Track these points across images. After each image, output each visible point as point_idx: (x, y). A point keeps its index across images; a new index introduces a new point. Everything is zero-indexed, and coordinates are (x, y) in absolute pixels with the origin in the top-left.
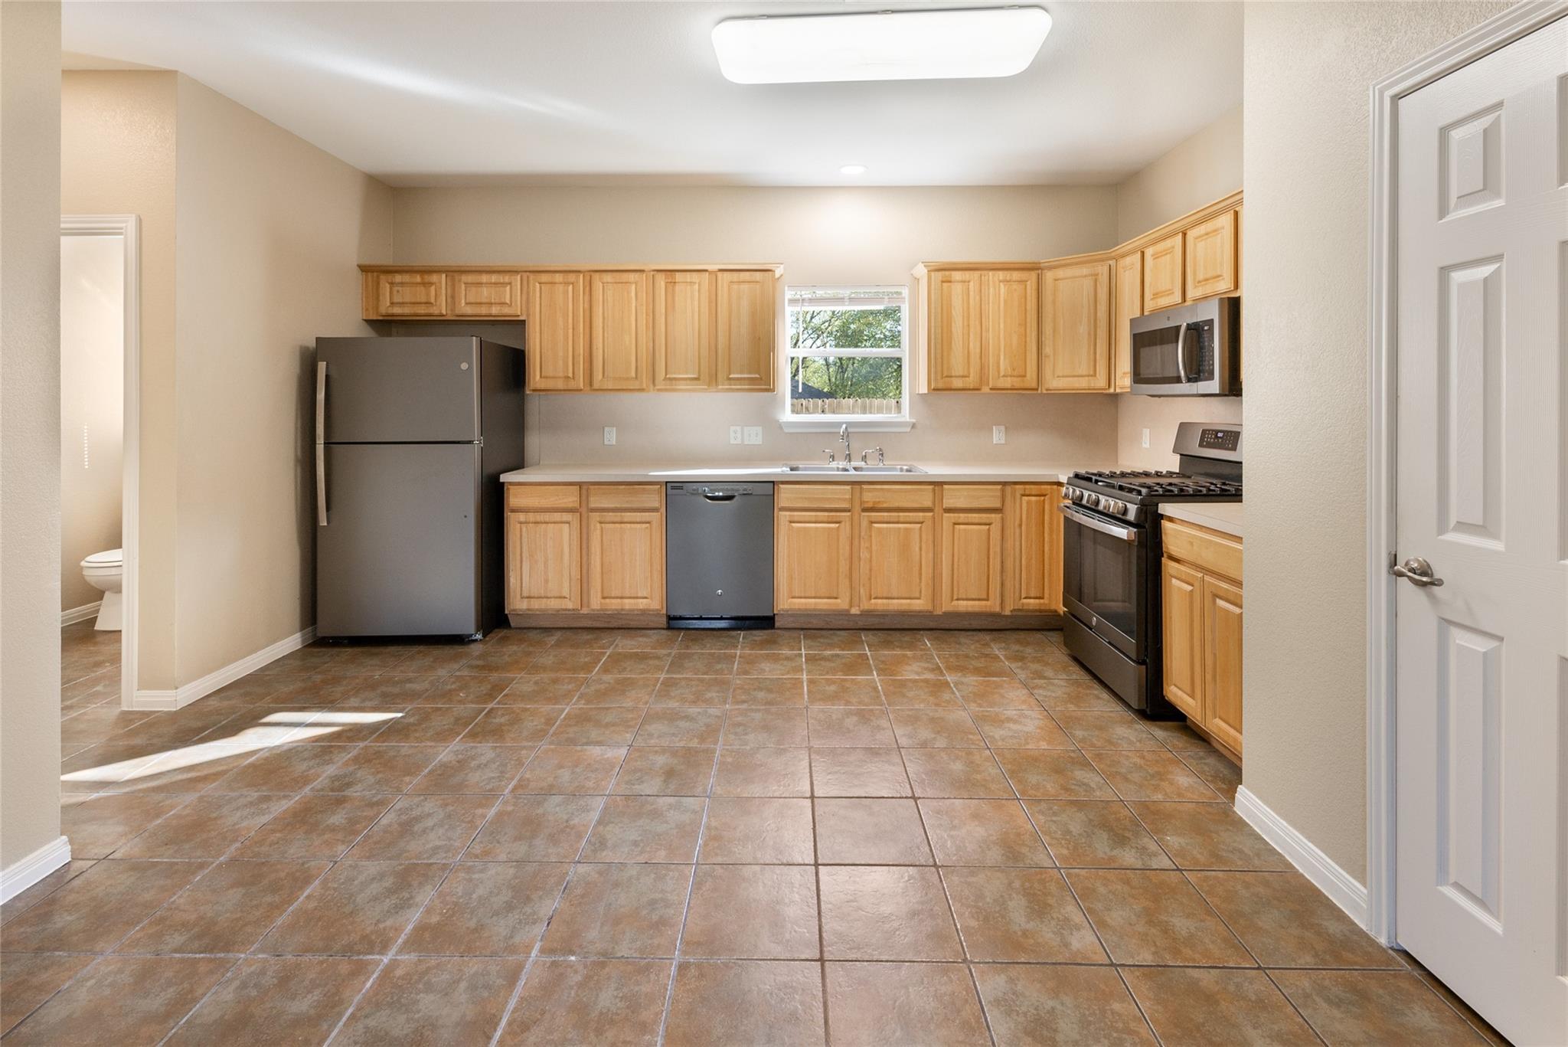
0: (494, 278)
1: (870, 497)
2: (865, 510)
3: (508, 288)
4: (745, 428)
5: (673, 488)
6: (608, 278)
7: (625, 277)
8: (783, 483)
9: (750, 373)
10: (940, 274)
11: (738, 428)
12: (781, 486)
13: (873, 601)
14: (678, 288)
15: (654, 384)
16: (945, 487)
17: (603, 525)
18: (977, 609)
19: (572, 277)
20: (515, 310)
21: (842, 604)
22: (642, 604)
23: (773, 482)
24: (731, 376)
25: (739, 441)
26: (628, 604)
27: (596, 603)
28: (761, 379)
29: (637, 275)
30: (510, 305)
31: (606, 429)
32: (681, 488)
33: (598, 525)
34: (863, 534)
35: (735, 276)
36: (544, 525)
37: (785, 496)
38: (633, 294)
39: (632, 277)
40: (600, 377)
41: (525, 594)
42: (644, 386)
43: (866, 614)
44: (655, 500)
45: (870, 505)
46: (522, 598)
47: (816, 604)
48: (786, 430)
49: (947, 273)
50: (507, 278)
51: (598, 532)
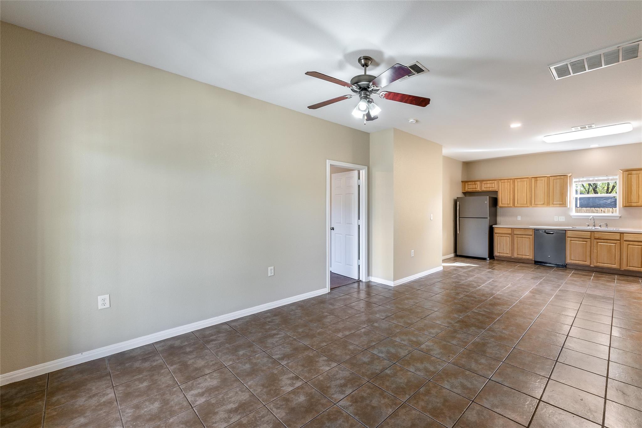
0: (490, 182)
1: (597, 235)
2: (595, 239)
3: (494, 184)
4: (560, 217)
5: (536, 230)
6: (519, 180)
7: (523, 180)
8: (568, 230)
9: (559, 202)
10: (627, 172)
11: (557, 217)
12: (568, 231)
13: (598, 264)
14: (538, 181)
15: (531, 205)
16: (624, 234)
17: (518, 238)
18: (637, 270)
19: (509, 181)
20: (495, 189)
21: (587, 263)
22: (528, 257)
23: (565, 230)
24: (554, 203)
25: (557, 220)
26: (524, 257)
27: (516, 256)
28: (563, 204)
29: (527, 179)
30: (494, 188)
31: (518, 216)
32: (538, 230)
33: (516, 238)
34: (595, 245)
35: (555, 178)
36: (503, 237)
37: (569, 234)
38: (525, 184)
39: (525, 179)
40: (517, 203)
41: (498, 252)
42: (528, 206)
43: (596, 267)
44: (531, 233)
45: (597, 238)
46: (498, 253)
47: (579, 262)
48: (573, 218)
49: (630, 172)
50: (493, 182)
51: (516, 240)
